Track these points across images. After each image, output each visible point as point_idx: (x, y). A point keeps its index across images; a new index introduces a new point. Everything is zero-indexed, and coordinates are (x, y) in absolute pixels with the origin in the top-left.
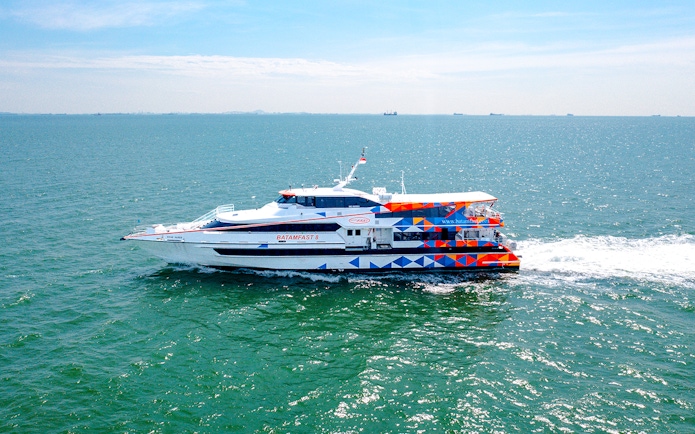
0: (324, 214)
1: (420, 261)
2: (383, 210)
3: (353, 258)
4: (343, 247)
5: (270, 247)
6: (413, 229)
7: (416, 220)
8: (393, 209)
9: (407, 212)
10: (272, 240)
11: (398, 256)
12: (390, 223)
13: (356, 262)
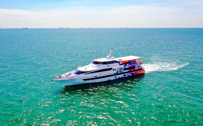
0: (109, 66)
1: (128, 75)
2: (121, 63)
3: (115, 76)
4: (113, 74)
5: (97, 77)
6: (127, 67)
7: (127, 65)
8: (123, 63)
9: (125, 63)
10: (98, 75)
11: (124, 74)
12: (122, 66)
13: (116, 77)
